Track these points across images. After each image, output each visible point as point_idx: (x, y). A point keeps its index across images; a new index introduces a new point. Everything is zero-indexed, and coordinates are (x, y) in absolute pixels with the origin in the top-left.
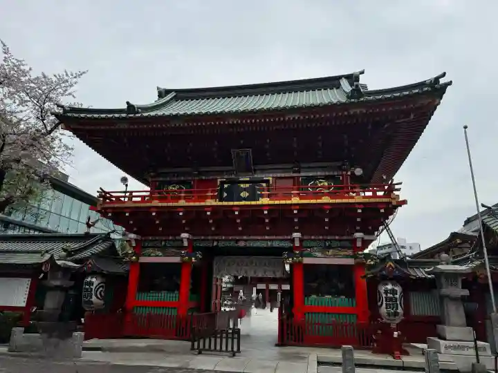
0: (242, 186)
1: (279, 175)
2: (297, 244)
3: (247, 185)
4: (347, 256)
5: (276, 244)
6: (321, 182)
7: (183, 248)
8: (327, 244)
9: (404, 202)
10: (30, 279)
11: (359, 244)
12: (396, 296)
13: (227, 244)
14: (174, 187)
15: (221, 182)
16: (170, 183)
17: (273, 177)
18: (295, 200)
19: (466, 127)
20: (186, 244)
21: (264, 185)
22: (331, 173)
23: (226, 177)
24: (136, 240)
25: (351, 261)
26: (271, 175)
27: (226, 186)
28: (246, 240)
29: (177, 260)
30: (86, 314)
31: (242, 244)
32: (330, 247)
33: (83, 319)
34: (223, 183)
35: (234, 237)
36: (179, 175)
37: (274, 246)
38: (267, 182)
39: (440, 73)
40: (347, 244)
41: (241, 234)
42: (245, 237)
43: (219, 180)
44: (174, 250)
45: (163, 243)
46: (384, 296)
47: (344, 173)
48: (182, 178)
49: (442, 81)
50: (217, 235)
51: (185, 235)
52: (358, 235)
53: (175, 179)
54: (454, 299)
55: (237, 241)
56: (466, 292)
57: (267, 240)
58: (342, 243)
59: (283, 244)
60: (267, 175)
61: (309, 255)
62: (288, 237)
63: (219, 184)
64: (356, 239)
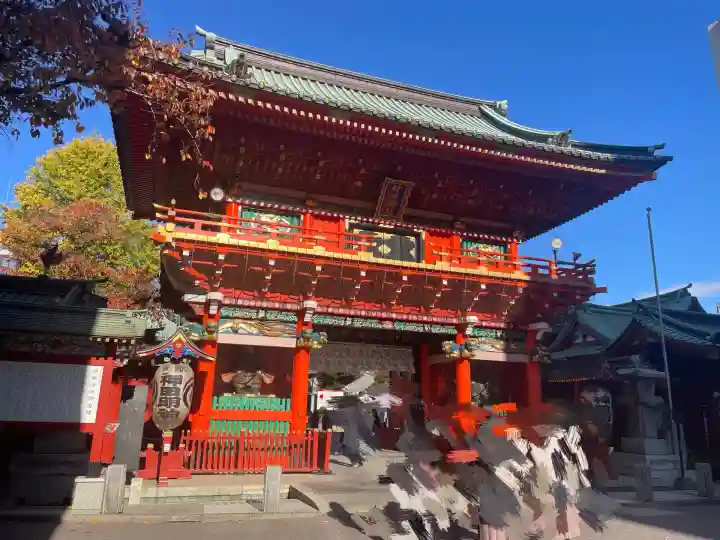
0: (381, 235)
1: (434, 229)
2: (469, 331)
3: (388, 236)
4: (521, 352)
5: (435, 329)
8: (499, 334)
9: (603, 290)
10: (102, 368)
11: (539, 336)
12: (608, 404)
13: (367, 324)
14: (272, 218)
15: (350, 224)
16: (263, 210)
17: (425, 230)
18: (483, 270)
19: (649, 209)
20: (308, 318)
21: (413, 239)
22: (498, 238)
23: (359, 218)
25: (524, 358)
26: (421, 227)
27: (356, 231)
28: (395, 321)
29: (288, 342)
30: (166, 434)
31: (388, 325)
32: (501, 339)
34: (352, 226)
35: (379, 314)
37: (434, 331)
38: (418, 236)
39: (660, 143)
40: (522, 335)
43: (347, 221)
44: (279, 326)
45: (261, 314)
47: (515, 240)
49: (659, 153)
51: (310, 304)
52: (542, 325)
55: (381, 321)
56: (659, 400)
57: (425, 323)
59: (443, 330)
60: (418, 226)
62: (455, 321)
63: (347, 227)
64: (536, 332)
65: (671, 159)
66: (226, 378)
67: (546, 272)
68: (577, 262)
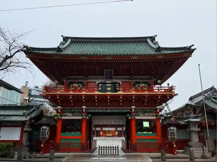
0: (107, 85)
1: (124, 81)
2: (133, 111)
3: (110, 85)
4: (153, 116)
5: (124, 111)
6: (142, 84)
7: (83, 112)
8: (145, 110)
9: (177, 94)
10: (21, 128)
11: (158, 111)
12: (174, 131)
13: (102, 111)
14: (76, 85)
15: (98, 83)
16: (74, 83)
17: (121, 82)
18: (134, 93)
19: (199, 65)
20: (84, 111)
21: (117, 85)
22: (146, 81)
23: (100, 81)
24: (60, 109)
25: (154, 118)
26: (121, 81)
27: (100, 85)
28: (111, 109)
29: (80, 118)
30: (43, 143)
31: (109, 111)
32: (146, 112)
33: (42, 145)
34: (99, 84)
35: (106, 108)
36: (78, 79)
38: (119, 83)
39: (192, 45)
40: (153, 110)
41: (109, 106)
42: (110, 108)
43: (97, 82)
45: (73, 111)
46: (170, 131)
47: (151, 81)
48: (80, 81)
49: (192, 48)
50: (98, 107)
51: (84, 107)
52: (158, 107)
53: (77, 81)
54: (195, 132)
55: (107, 109)
56: (199, 129)
57: (120, 109)
58: (151, 110)
59: (126, 111)
60: (119, 81)
61: (138, 115)
62: (129, 108)
63: (97, 84)
64: (157, 109)
65: (195, 49)
66: (68, 128)
67: (157, 91)
68: (169, 86)
